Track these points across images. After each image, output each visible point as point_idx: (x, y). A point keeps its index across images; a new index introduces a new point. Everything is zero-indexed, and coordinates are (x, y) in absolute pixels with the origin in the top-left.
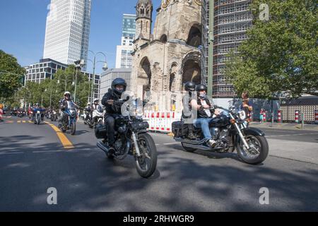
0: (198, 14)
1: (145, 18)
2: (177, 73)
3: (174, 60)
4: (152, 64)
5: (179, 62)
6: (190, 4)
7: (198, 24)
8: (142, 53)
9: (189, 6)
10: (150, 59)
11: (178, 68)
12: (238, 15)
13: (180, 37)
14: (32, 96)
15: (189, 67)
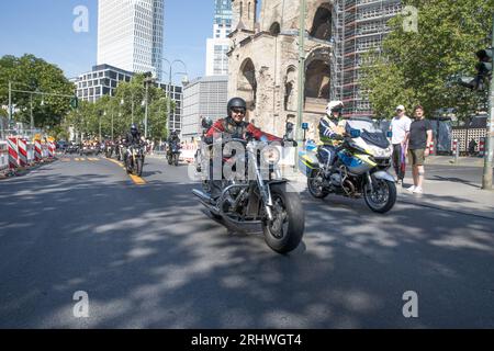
2: (296, 82)
3: (291, 62)
4: (258, 69)
7: (328, 4)
8: (243, 53)
10: (254, 62)
11: (297, 74)
14: (85, 122)
15: (315, 70)
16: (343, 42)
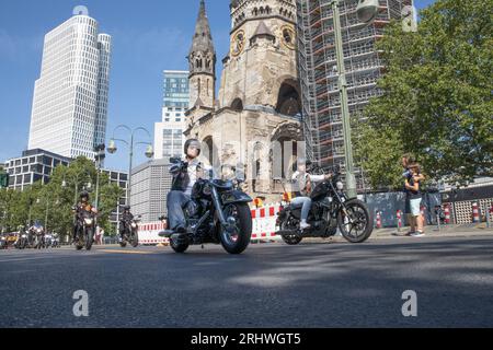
1: (204, 73)
3: (257, 139)
6: (277, 48)
7: (291, 80)
9: (276, 52)
12: (357, 62)
13: (264, 101)
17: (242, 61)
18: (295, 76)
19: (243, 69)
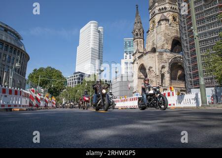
0: (177, 30)
1: (139, 38)
2: (166, 73)
3: (163, 64)
4: (147, 68)
5: (167, 65)
6: (170, 24)
7: (177, 37)
8: (140, 62)
9: (170, 26)
10: (145, 65)
11: (166, 69)
12: (209, 26)
13: (165, 48)
14: (70, 96)
15: (174, 68)
16: (189, 51)
17: (155, 32)
18: (179, 36)
19: (156, 35)
